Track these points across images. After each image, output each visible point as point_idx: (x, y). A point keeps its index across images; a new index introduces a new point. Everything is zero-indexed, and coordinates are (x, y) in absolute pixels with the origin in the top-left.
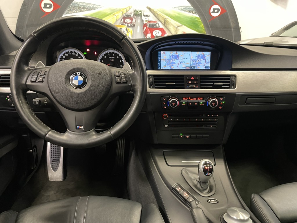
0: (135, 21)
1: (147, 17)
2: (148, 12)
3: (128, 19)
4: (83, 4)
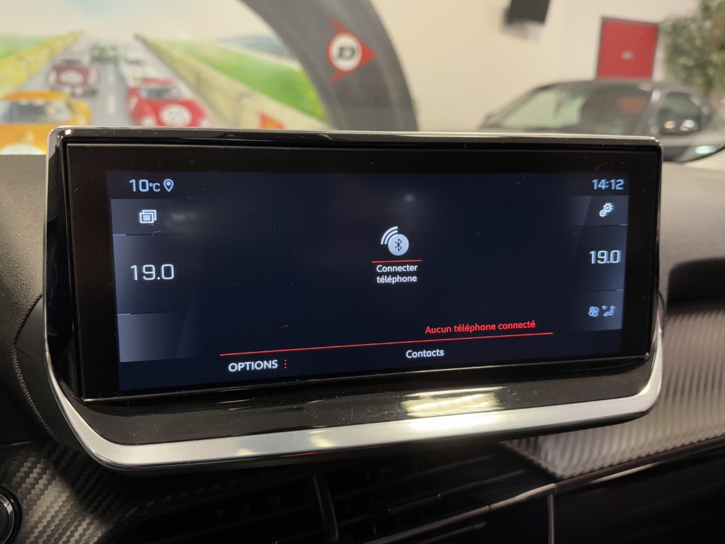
0: (98, 77)
1: (137, 68)
2: (138, 52)
3: (71, 73)
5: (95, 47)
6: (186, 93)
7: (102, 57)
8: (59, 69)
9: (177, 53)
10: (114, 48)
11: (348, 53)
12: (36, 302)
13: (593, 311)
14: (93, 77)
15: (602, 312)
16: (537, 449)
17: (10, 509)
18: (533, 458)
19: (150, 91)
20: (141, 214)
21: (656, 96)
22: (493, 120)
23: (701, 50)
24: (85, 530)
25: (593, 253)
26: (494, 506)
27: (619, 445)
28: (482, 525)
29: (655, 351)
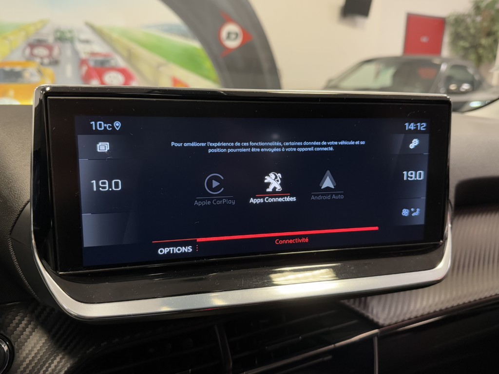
1: (87, 45)
2: (88, 34)
3: (41, 49)
5: (57, 31)
6: (121, 63)
7: (62, 38)
8: (32, 46)
9: (115, 35)
10: (70, 32)
11: (233, 36)
12: (25, 206)
13: (405, 212)
14: (56, 52)
15: (411, 213)
16: (366, 306)
17: (6, 348)
18: (363, 312)
19: (96, 62)
20: (98, 145)
21: (444, 67)
22: (332, 83)
23: (474, 36)
24: (59, 363)
25: (405, 173)
26: (338, 344)
27: (422, 303)
28: (330, 357)
29: (446, 239)
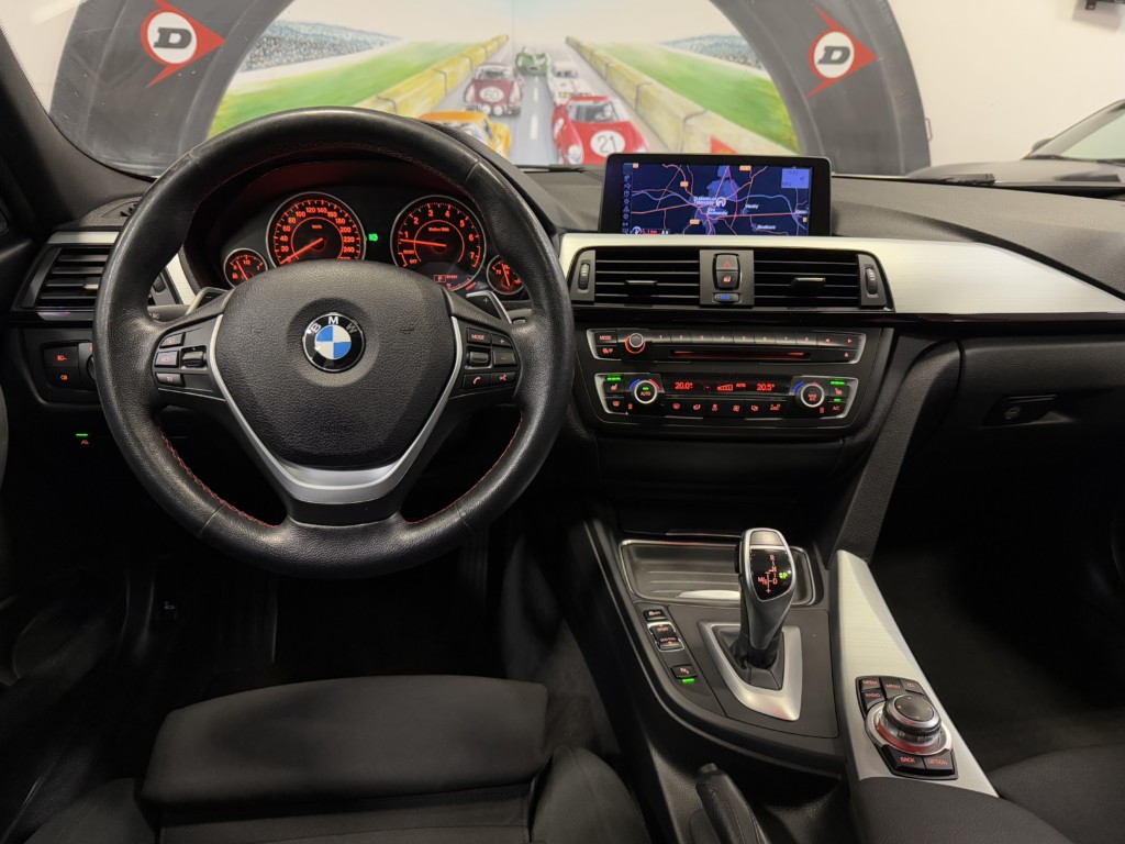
0: (521, 95)
1: (566, 81)
2: (571, 62)
3: (492, 89)
4: (314, 32)
7: (528, 68)
8: (478, 84)
10: (542, 56)
11: (837, 55)
19: (579, 109)
